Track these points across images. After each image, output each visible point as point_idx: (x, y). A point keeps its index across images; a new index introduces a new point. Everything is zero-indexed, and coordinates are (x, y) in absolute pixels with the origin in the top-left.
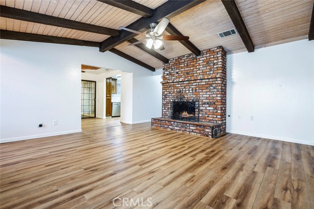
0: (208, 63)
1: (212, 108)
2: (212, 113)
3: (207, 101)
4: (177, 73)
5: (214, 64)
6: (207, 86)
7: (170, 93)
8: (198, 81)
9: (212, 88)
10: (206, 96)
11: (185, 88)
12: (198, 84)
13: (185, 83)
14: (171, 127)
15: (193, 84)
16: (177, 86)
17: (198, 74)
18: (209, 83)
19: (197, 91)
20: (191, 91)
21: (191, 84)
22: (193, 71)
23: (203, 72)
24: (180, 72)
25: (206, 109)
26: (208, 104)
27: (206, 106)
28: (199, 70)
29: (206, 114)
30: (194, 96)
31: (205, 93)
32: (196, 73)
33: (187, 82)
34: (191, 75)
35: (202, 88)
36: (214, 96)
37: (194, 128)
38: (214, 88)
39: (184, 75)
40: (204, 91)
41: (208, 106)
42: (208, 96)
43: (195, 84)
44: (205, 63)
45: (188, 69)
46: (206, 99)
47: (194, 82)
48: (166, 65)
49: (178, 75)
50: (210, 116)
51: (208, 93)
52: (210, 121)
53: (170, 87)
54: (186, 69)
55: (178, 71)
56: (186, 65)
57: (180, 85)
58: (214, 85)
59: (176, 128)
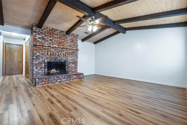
0: (72, 41)
1: (74, 65)
2: (74, 68)
3: (72, 61)
4: (51, 40)
5: (75, 43)
6: (72, 53)
7: (43, 55)
8: (68, 50)
9: (74, 55)
10: (71, 59)
11: (58, 52)
12: (67, 51)
13: (59, 49)
14: (59, 80)
15: (64, 51)
16: (51, 50)
17: (67, 46)
18: (73, 52)
19: (66, 55)
20: (62, 55)
21: (62, 51)
22: (64, 43)
23: (69, 45)
24: (54, 40)
25: (71, 66)
26: (72, 63)
27: (71, 64)
28: (68, 43)
29: (71, 69)
30: (64, 58)
31: (71, 57)
32: (66, 45)
33: (61, 49)
34: (63, 45)
35: (69, 54)
36: (75, 59)
37: (75, 77)
38: (75, 55)
39: (57, 43)
40: (70, 56)
41: (72, 64)
42: (72, 59)
43: (65, 51)
44: (71, 41)
45: (60, 40)
46: (71, 60)
47: (66, 50)
48: (38, 29)
49: (51, 42)
50: (73, 69)
51: (72, 57)
52: (73, 72)
53: (43, 50)
54: (59, 40)
55: (51, 38)
56: (59, 37)
57: (54, 50)
58: (75, 54)
59: (63, 80)
